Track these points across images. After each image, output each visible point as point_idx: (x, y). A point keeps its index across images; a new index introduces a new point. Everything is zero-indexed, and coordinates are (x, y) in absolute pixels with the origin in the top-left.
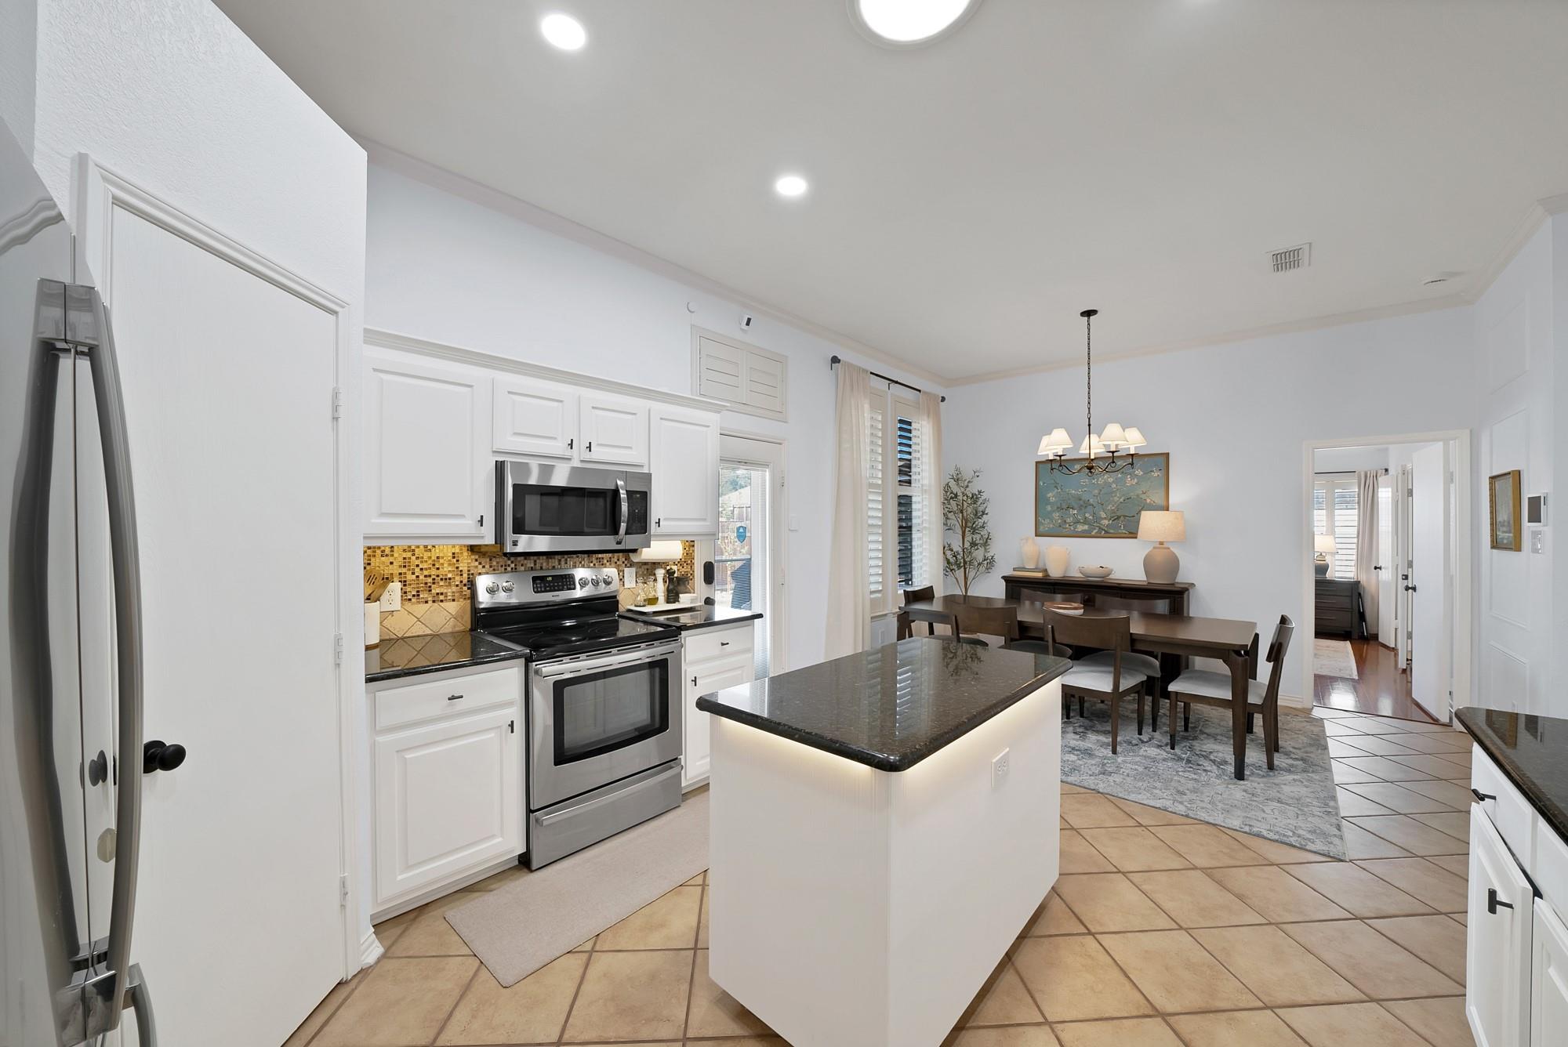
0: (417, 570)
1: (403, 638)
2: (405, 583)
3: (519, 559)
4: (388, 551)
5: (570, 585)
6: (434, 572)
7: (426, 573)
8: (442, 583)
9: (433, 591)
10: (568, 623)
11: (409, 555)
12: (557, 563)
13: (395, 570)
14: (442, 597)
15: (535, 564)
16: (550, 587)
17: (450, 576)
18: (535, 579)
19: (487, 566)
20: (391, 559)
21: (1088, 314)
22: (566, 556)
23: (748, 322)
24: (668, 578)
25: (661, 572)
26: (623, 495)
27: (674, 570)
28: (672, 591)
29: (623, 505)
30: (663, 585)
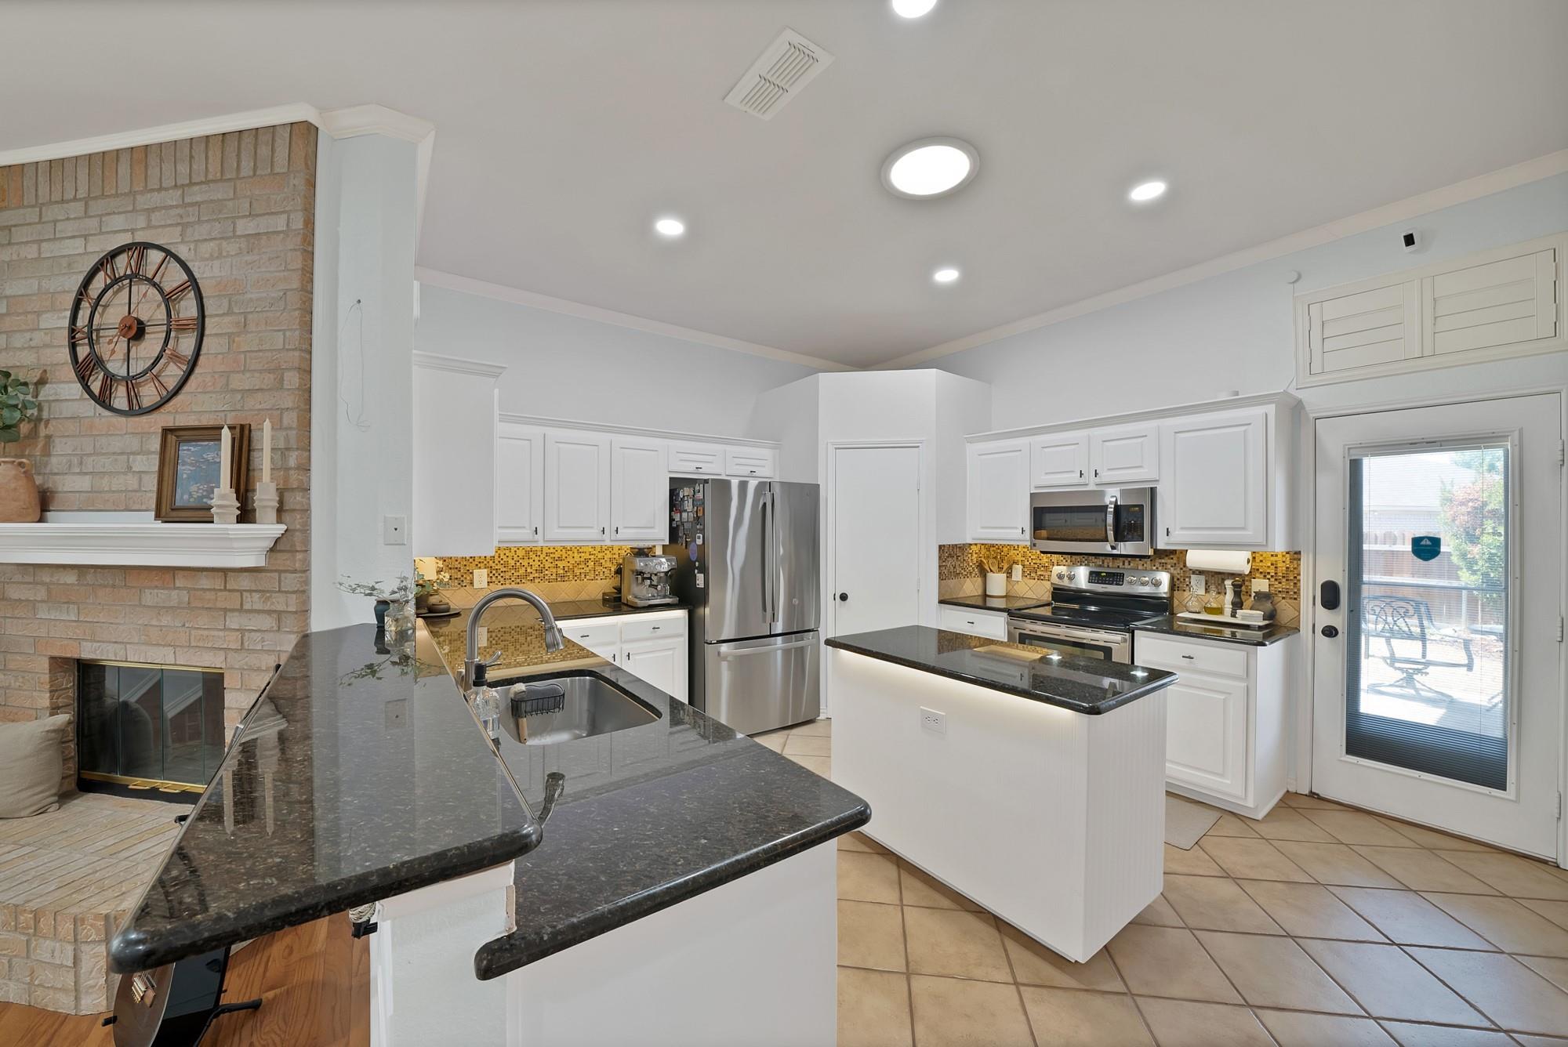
0: (1030, 559)
1: (1023, 598)
2: (1024, 566)
3: (1090, 558)
4: (1016, 548)
5: (1120, 581)
6: (1038, 562)
7: (1034, 561)
8: (1042, 569)
9: (1039, 573)
10: (1093, 608)
11: (1026, 550)
12: (1121, 564)
13: (1019, 558)
14: (1042, 578)
15: (1103, 563)
16: (1102, 580)
17: (1047, 565)
18: (1091, 573)
19: (1069, 561)
20: (1018, 552)
22: (1129, 559)
23: (1409, 240)
24: (1238, 590)
25: (1228, 583)
26: (1111, 509)
27: (1240, 582)
28: (1238, 605)
29: (1110, 519)
30: (1229, 596)
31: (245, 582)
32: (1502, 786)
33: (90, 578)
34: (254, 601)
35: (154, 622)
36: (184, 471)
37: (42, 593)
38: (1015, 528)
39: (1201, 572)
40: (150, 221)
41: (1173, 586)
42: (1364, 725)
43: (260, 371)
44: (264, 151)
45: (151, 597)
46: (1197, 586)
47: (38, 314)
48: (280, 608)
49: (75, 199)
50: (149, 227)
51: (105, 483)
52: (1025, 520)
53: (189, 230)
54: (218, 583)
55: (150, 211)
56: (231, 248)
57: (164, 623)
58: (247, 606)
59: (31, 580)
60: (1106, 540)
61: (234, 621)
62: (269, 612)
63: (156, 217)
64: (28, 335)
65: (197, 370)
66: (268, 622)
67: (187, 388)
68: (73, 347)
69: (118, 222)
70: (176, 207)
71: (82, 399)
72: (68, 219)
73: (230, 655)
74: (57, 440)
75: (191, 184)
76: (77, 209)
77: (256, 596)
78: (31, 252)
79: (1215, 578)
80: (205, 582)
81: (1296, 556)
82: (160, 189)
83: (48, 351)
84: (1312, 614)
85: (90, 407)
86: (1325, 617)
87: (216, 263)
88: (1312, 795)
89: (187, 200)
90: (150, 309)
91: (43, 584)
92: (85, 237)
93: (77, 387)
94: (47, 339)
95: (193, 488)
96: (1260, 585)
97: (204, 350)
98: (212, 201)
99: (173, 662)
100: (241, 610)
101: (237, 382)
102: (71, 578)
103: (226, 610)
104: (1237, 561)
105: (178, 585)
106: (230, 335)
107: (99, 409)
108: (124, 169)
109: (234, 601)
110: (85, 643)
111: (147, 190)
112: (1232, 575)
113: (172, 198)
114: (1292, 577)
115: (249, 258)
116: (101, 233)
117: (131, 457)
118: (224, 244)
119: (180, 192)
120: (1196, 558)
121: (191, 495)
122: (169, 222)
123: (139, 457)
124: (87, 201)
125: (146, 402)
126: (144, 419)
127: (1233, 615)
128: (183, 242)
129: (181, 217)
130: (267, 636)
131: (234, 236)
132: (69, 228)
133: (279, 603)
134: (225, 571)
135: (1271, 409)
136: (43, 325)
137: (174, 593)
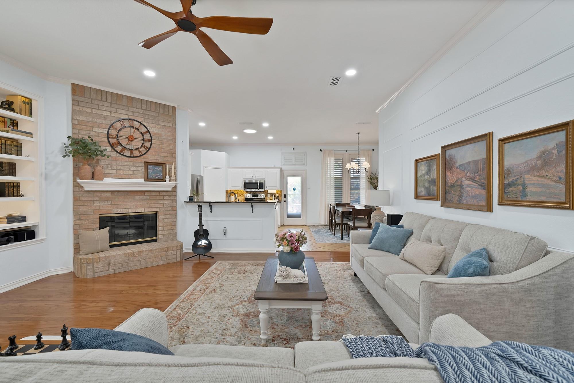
2: (238, 194)
3: (252, 192)
5: (257, 196)
6: (240, 193)
14: (243, 196)
15: (255, 193)
16: (253, 196)
19: (248, 193)
21: (358, 133)
23: (293, 149)
24: (275, 196)
25: (273, 195)
26: (259, 183)
27: (275, 194)
28: (275, 198)
29: (259, 185)
30: (273, 197)
31: (164, 194)
32: (301, 218)
33: (116, 194)
34: (167, 197)
35: (138, 203)
36: (150, 171)
37: (97, 198)
38: (240, 186)
39: (269, 194)
40: (133, 114)
41: (266, 197)
42: (288, 214)
43: (167, 153)
44: (166, 109)
45: (137, 198)
46: (269, 196)
47: (92, 127)
48: (173, 198)
49: (106, 101)
50: (133, 115)
51: (121, 172)
52: (242, 185)
53: (146, 120)
54: (158, 194)
55: (133, 112)
56: (159, 127)
57: (142, 203)
58: (164, 199)
59: (92, 195)
60: (258, 188)
61: (161, 202)
62: (170, 199)
63: (135, 114)
64: (88, 132)
65: (150, 150)
66: (170, 201)
67: (147, 154)
68: (108, 138)
69: (123, 112)
70: (142, 113)
71: (111, 151)
72: (104, 106)
73: (160, 208)
74: (102, 161)
75: (146, 110)
76: (106, 104)
77: (167, 196)
78: (89, 110)
79: (271, 194)
80: (153, 194)
81: (281, 190)
82: (137, 108)
83: (97, 137)
84: (283, 199)
85: (115, 154)
86: (285, 199)
87: (154, 129)
88: (284, 225)
89: (145, 113)
90: (137, 135)
91: (97, 196)
92: (111, 112)
93: (109, 149)
94: (97, 134)
95: (153, 175)
96: (277, 195)
97: (152, 146)
98: (152, 115)
99: (144, 211)
100: (163, 199)
101: (161, 154)
102: (109, 194)
103: (159, 199)
104: (274, 191)
105: (145, 195)
106: (159, 144)
107: (118, 155)
108: (125, 100)
109: (162, 197)
110: (114, 210)
111: (132, 107)
112: (273, 194)
113: (142, 111)
114: (280, 194)
115: (163, 130)
116: (117, 113)
117: (130, 167)
118: (156, 125)
119: (143, 111)
120: (269, 191)
121: (153, 176)
122: (140, 116)
123: (133, 167)
124: (111, 103)
125: (135, 155)
126: (134, 159)
127: (274, 200)
128: (144, 122)
129: (144, 116)
130: (170, 204)
131: (159, 124)
132: (105, 108)
133: (172, 198)
134: (159, 192)
135: (280, 169)
136: (93, 130)
137: (144, 197)
